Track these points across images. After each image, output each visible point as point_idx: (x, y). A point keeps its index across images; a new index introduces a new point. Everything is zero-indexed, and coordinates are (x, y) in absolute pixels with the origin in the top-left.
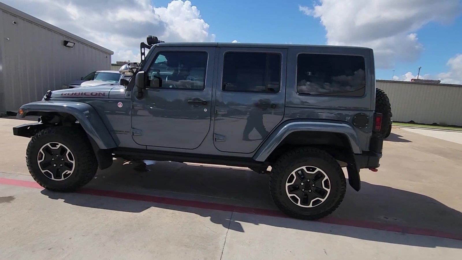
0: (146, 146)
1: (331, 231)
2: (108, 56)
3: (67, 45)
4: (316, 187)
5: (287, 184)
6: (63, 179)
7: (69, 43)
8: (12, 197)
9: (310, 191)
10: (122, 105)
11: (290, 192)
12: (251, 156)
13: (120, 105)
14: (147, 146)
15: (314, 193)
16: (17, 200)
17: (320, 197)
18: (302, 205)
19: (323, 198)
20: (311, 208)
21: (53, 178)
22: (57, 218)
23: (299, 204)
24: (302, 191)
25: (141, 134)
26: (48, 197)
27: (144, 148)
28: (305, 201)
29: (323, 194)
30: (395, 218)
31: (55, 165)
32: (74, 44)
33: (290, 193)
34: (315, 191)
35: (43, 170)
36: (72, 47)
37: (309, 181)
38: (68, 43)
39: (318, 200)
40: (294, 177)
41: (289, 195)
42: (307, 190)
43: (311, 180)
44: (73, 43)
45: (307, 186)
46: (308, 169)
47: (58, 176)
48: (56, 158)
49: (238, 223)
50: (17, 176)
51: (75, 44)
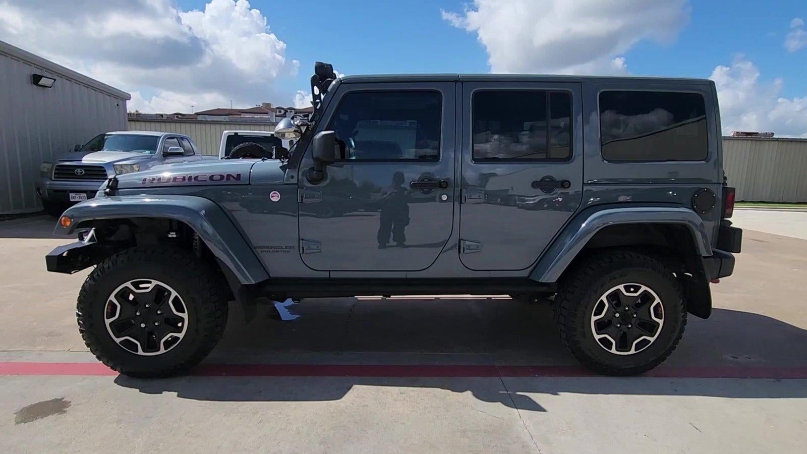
0: (328, 272)
1: (676, 391)
2: (121, 103)
3: (40, 83)
4: (639, 319)
5: (594, 318)
6: (162, 350)
7: (43, 78)
8: (60, 400)
9: (630, 326)
10: (278, 197)
11: (598, 332)
12: (525, 274)
13: (275, 197)
14: (331, 272)
15: (636, 328)
16: (75, 405)
17: (647, 334)
18: (619, 351)
19: (653, 336)
20: (633, 354)
21: (140, 352)
22: (189, 432)
23: (613, 350)
24: (617, 327)
25: (319, 250)
26: (138, 390)
27: (326, 275)
28: (623, 345)
29: (651, 328)
30: (748, 356)
31: (143, 325)
32: (53, 81)
33: (598, 334)
34: (638, 325)
35: (117, 337)
36: (50, 87)
37: (627, 309)
38: (41, 78)
39: (644, 340)
40: (604, 305)
41: (597, 337)
42: (625, 325)
43: (631, 307)
44: (52, 79)
45: (625, 318)
46: (627, 289)
47: (151, 345)
48: (146, 310)
49: (526, 396)
50: (41, 354)
51: (55, 80)
